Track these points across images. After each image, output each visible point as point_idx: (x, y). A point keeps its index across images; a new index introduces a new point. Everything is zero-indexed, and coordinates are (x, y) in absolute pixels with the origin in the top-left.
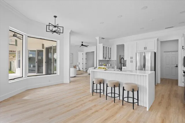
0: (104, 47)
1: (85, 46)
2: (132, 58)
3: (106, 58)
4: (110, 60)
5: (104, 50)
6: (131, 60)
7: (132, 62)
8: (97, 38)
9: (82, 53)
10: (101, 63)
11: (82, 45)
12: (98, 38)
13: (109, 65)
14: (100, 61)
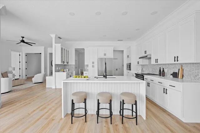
0: (62, 49)
1: (26, 43)
2: (93, 63)
3: (64, 62)
4: (68, 64)
5: (62, 53)
6: (93, 65)
7: (93, 66)
8: (51, 36)
9: (18, 53)
10: (57, 68)
11: (23, 41)
12: (55, 36)
13: (67, 70)
14: (57, 65)
